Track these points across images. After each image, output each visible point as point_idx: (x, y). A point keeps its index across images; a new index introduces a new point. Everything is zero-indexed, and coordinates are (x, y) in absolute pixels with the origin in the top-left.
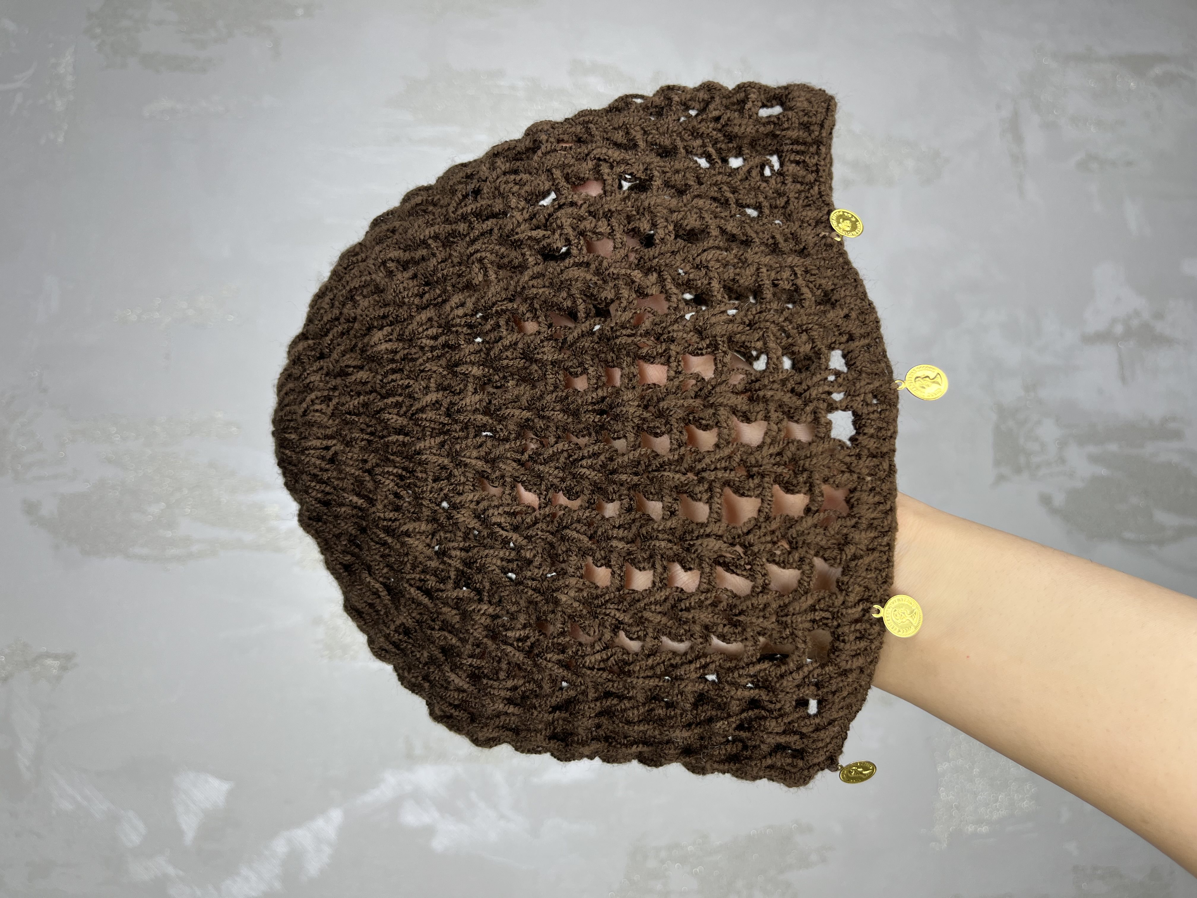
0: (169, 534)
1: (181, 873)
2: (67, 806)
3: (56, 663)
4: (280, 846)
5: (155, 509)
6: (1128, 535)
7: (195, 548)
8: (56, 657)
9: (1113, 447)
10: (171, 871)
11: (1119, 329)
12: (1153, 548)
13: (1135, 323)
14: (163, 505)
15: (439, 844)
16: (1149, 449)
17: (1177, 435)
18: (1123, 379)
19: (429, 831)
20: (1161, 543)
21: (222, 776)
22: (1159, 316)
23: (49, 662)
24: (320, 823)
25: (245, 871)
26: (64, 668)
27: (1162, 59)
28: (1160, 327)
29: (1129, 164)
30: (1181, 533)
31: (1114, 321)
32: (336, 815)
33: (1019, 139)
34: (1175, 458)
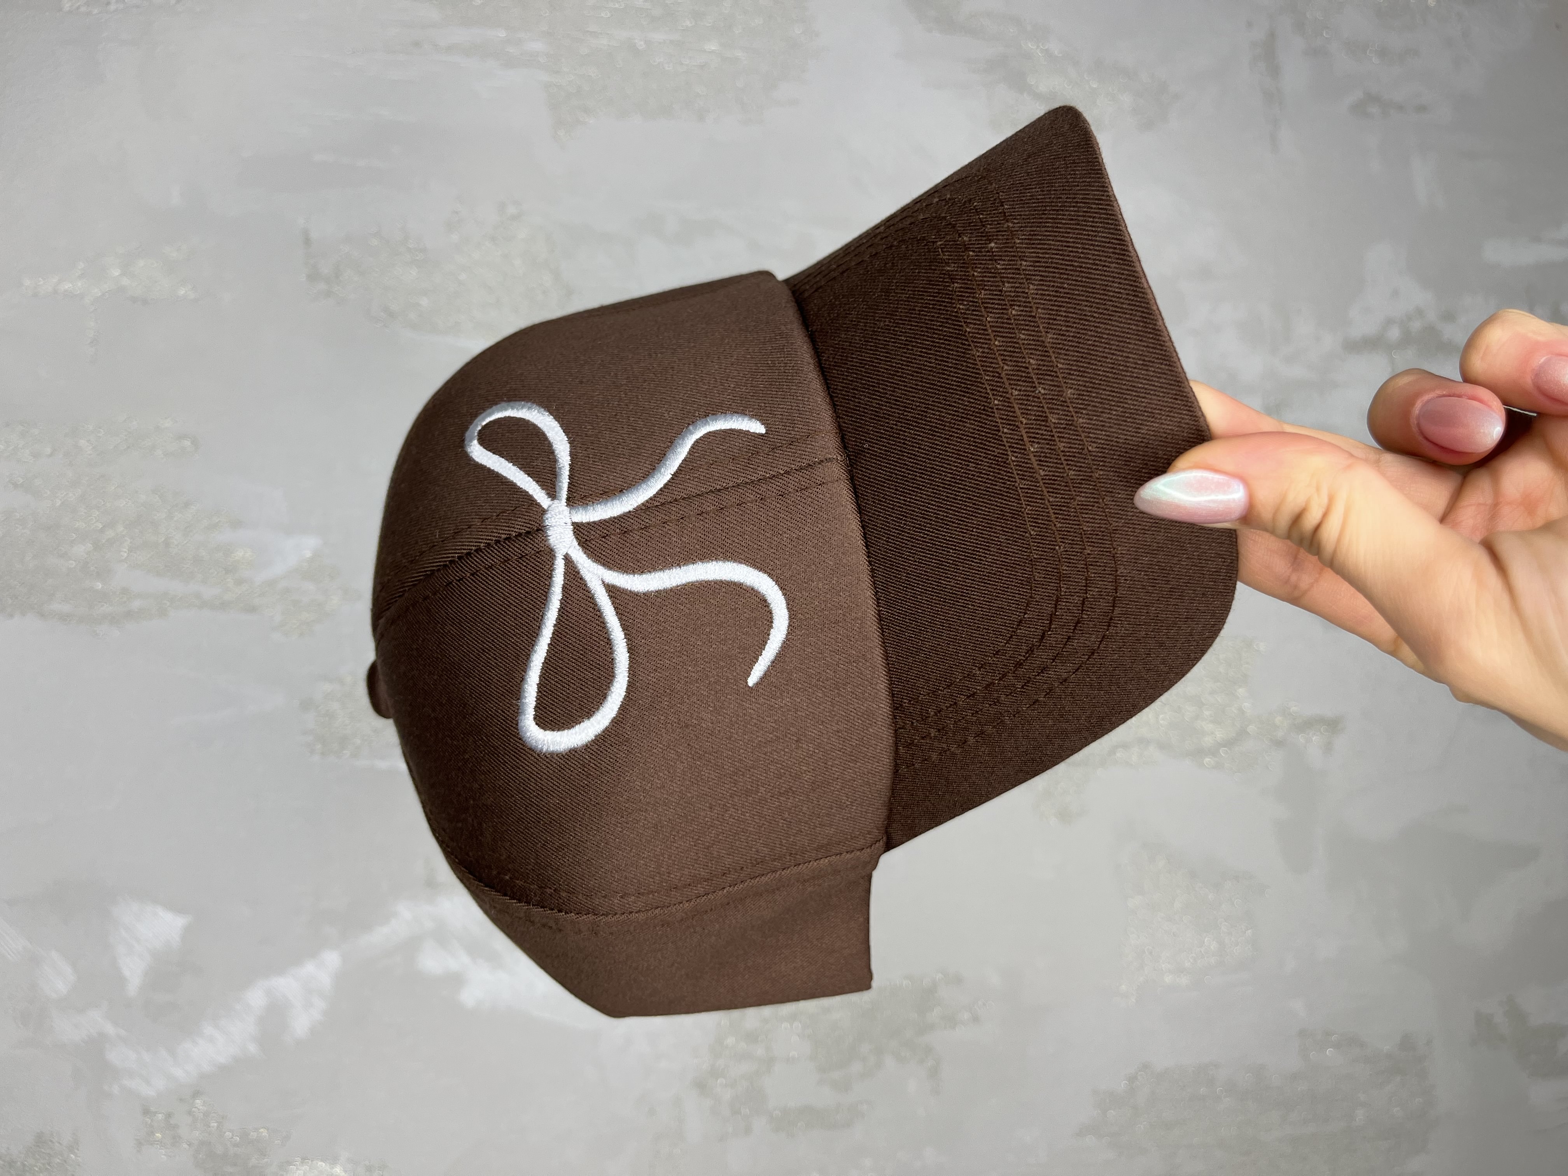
0: (99, 586)
1: (123, 1032)
4: (256, 998)
5: (81, 550)
7: (136, 604)
10: (110, 1029)
11: (1394, 333)
13: (1416, 325)
14: (89, 546)
15: (469, 996)
19: (456, 980)
21: (178, 909)
24: (309, 968)
25: (208, 1030)
28: (1449, 332)
31: (1389, 322)
32: (332, 959)
33: (1274, 71)
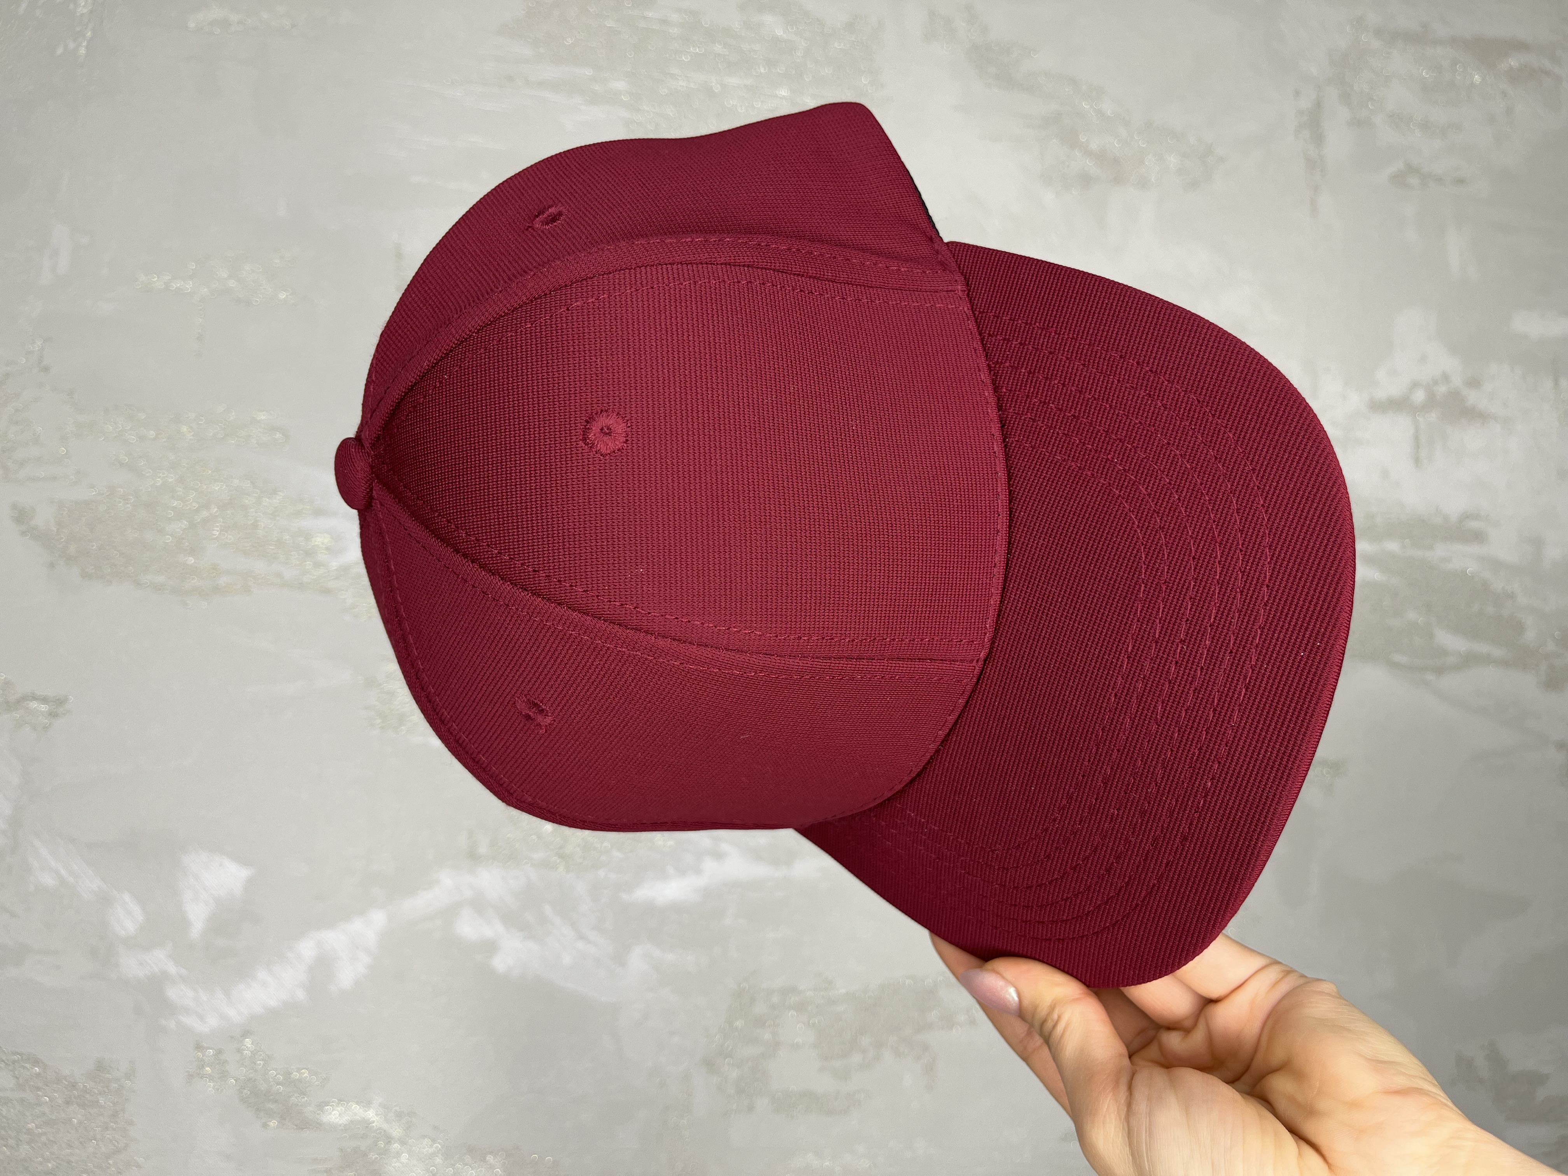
0: (191, 560)
1: (183, 971)
2: (48, 880)
3: (43, 708)
4: (307, 949)
5: (177, 527)
6: (1398, 658)
7: (223, 581)
8: (44, 700)
9: (1393, 546)
10: (172, 969)
11: (1419, 396)
12: (1430, 677)
13: (1442, 389)
14: (185, 524)
15: (501, 963)
16: (1440, 551)
17: (1478, 537)
18: (1417, 461)
19: (490, 947)
20: (1439, 671)
21: (242, 861)
22: (1474, 383)
23: (34, 705)
24: (357, 925)
25: (262, 974)
26: (53, 715)
27: (1521, 46)
28: (1472, 397)
29: (1460, 181)
30: (1469, 660)
31: (1415, 385)
32: (378, 918)
33: (1318, 139)
34: (1472, 567)
